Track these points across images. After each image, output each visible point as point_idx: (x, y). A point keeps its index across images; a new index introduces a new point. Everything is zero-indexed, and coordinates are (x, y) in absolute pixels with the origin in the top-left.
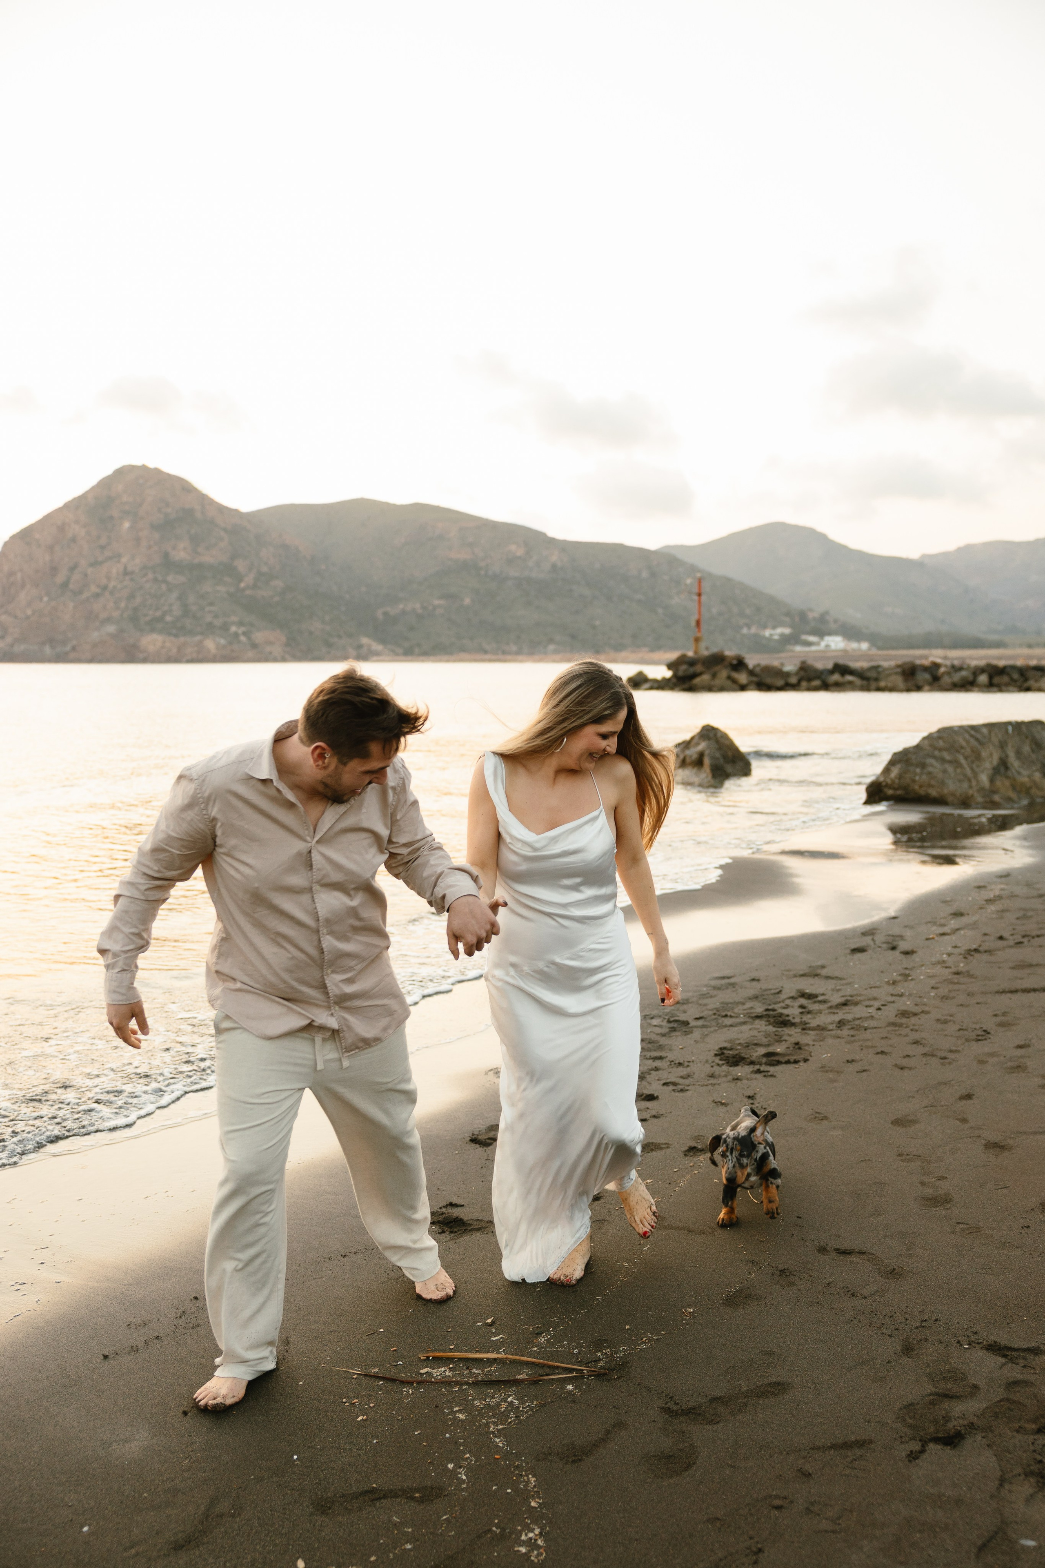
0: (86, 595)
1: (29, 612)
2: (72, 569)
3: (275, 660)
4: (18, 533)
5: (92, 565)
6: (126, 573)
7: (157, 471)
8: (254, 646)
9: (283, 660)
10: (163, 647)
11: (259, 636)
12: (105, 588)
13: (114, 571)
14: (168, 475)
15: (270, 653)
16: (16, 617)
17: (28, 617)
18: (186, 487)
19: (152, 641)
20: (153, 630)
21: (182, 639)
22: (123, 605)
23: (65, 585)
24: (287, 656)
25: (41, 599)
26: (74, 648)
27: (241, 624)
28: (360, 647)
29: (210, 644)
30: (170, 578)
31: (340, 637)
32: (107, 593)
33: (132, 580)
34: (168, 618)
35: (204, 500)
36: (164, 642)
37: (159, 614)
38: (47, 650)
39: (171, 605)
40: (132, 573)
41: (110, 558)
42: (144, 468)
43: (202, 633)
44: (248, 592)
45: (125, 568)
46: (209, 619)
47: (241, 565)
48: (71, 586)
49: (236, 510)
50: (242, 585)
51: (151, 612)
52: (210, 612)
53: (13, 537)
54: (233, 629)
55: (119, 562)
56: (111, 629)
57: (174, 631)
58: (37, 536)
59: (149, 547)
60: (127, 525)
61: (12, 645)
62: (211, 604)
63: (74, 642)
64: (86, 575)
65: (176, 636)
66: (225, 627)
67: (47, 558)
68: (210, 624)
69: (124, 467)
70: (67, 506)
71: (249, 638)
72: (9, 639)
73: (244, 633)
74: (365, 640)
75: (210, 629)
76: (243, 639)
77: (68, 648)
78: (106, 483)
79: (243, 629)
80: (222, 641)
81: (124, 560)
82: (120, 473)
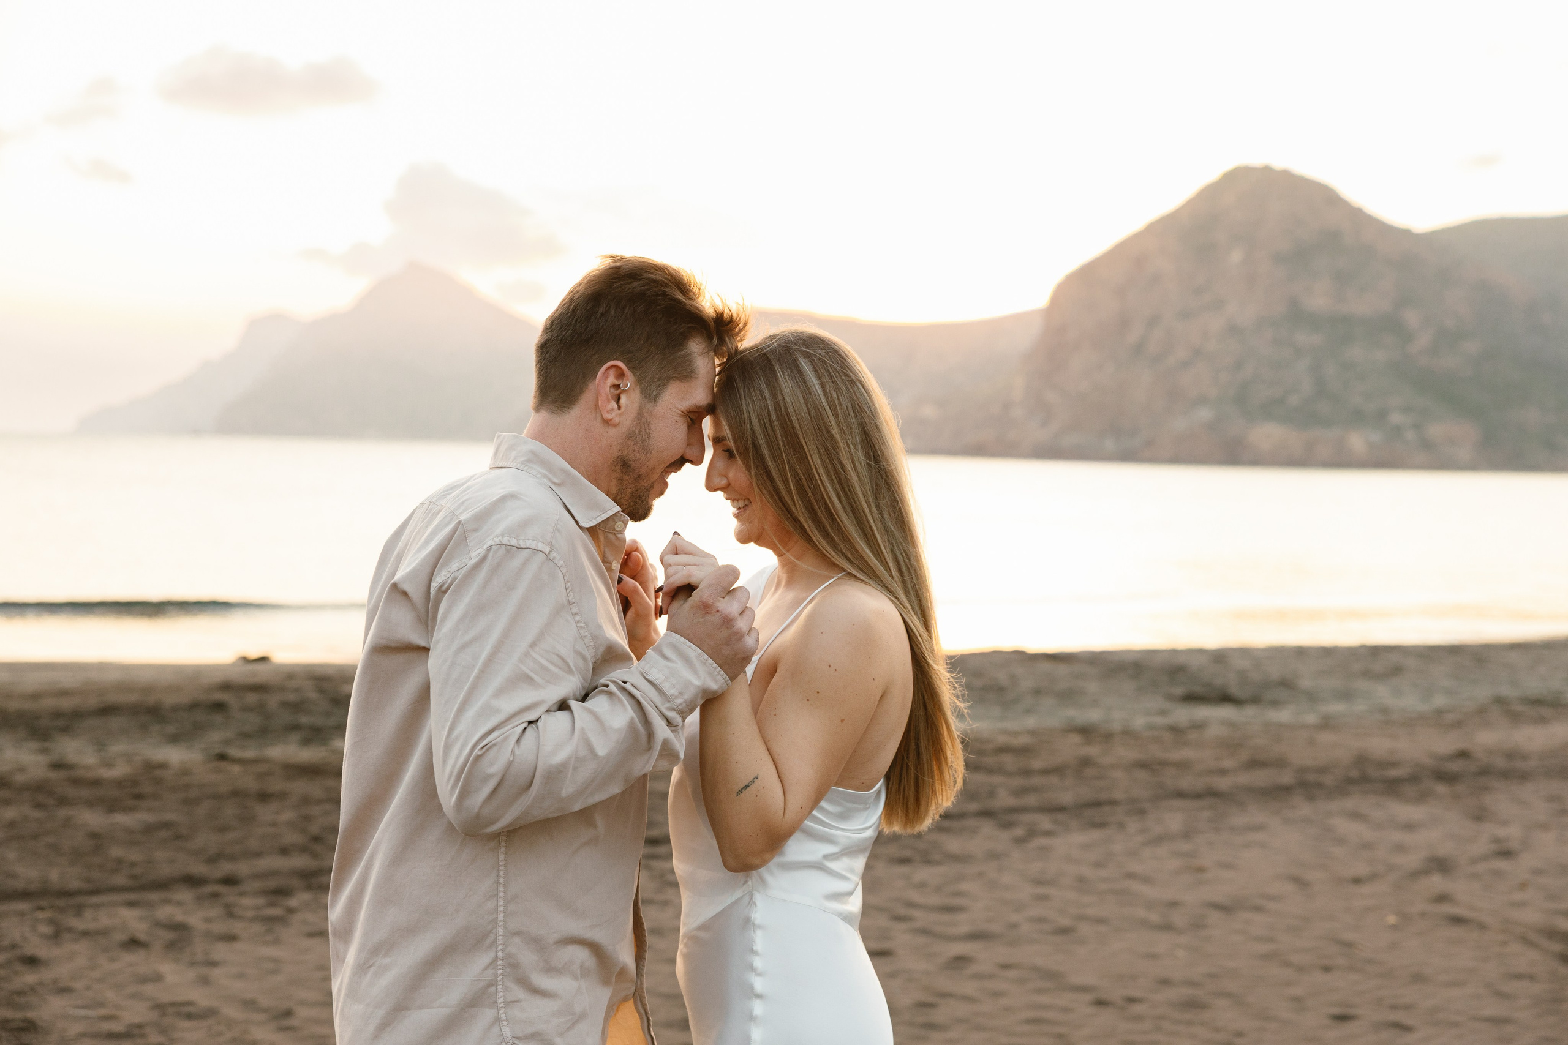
0: (1170, 362)
1: (1084, 387)
2: (1151, 322)
3: (1460, 468)
4: (1077, 273)
5: (1181, 317)
6: (1233, 330)
7: (1286, 174)
8: (1427, 445)
9: (1474, 468)
10: (1282, 443)
11: (1436, 430)
12: (1198, 353)
15: (1453, 456)
17: (1083, 395)
18: (1329, 198)
19: (1266, 434)
20: (1268, 418)
21: (1312, 433)
22: (1224, 378)
23: (1139, 349)
24: (1480, 462)
25: (1103, 367)
26: (1148, 442)
27: (1408, 410)
29: (1357, 441)
30: (1298, 338)
32: (1201, 361)
33: (1240, 340)
34: (1293, 400)
35: (1358, 216)
36: (1285, 436)
37: (1278, 392)
38: (1109, 441)
39: (1298, 379)
40: (1241, 329)
41: (1209, 307)
42: (1267, 169)
43: (1344, 424)
44: (1422, 361)
45: (1231, 322)
46: (1356, 401)
47: (1412, 318)
48: (1148, 350)
49: (1408, 231)
50: (1412, 349)
51: (1267, 391)
52: (1358, 391)
53: (1070, 278)
54: (1396, 418)
55: (1221, 312)
56: (1205, 414)
57: (1301, 420)
58: (1104, 274)
59: (1269, 290)
60: (1236, 256)
61: (1061, 435)
62: (1362, 379)
63: (1149, 433)
64: (1171, 332)
65: (1304, 427)
66: (1381, 415)
67: (1116, 306)
68: (1358, 409)
69: (1237, 169)
71: (1420, 434)
72: (1055, 427)
73: (1412, 426)
75: (1357, 418)
76: (1410, 435)
77: (1141, 440)
78: (1211, 192)
79: (1410, 419)
80: (1376, 437)
81: (1229, 309)
82: (1234, 177)
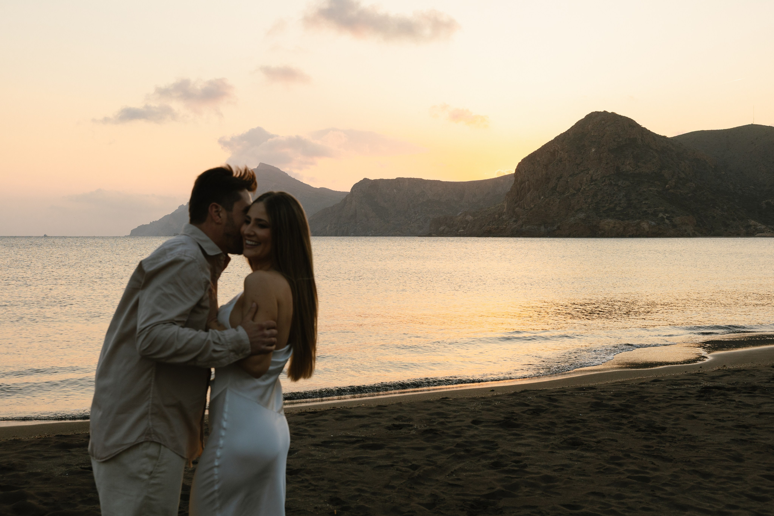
0: (567, 194)
1: (533, 206)
2: (559, 179)
3: (689, 236)
4: (527, 157)
5: (571, 176)
7: (613, 114)
8: (674, 226)
9: (694, 235)
10: (614, 227)
12: (579, 190)
13: (585, 179)
14: (621, 116)
15: (686, 231)
16: (524, 208)
17: (531, 209)
18: (632, 124)
19: (608, 223)
20: (608, 216)
21: (627, 222)
22: (589, 200)
23: (554, 189)
24: (696, 233)
25: (540, 198)
26: (558, 228)
27: (666, 212)
28: (749, 226)
29: (645, 225)
30: (620, 183)
31: (734, 220)
32: (580, 193)
33: (595, 184)
34: (618, 209)
35: (642, 131)
36: (615, 223)
37: (612, 205)
38: (542, 228)
39: (620, 200)
40: (596, 180)
41: (582, 171)
42: (605, 112)
43: (640, 218)
44: (671, 191)
45: (592, 178)
46: (645, 209)
47: (666, 174)
48: (557, 190)
49: (665, 137)
50: (667, 186)
51: (607, 205)
52: (645, 203)
53: (524, 160)
54: (661, 215)
55: (587, 174)
56: (582, 215)
57: (621, 217)
58: (538, 159)
59: (607, 164)
60: (593, 150)
61: (522, 226)
62: (646, 199)
63: (559, 224)
64: (567, 182)
65: (622, 220)
66: (655, 214)
67: (544, 172)
68: (645, 211)
69: (592, 113)
70: (557, 139)
71: (671, 221)
72: (520, 222)
73: (668, 218)
74: (752, 222)
75: (645, 215)
76: (667, 221)
77: (555, 228)
78: (581, 123)
79: (667, 215)
80: (653, 223)
81: (591, 172)
82: (591, 117)
